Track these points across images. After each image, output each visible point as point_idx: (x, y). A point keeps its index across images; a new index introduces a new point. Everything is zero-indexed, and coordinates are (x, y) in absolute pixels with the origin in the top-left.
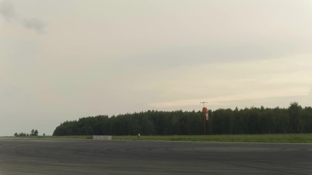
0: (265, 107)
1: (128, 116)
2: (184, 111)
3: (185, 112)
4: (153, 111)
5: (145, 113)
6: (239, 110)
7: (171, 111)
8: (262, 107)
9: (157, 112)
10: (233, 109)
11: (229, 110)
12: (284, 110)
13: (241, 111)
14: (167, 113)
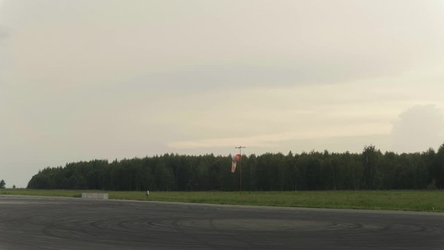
0: (330, 152)
1: (136, 162)
2: (216, 156)
3: (218, 157)
4: (172, 155)
5: (161, 157)
6: (294, 155)
7: (198, 155)
8: (326, 152)
9: (177, 156)
10: (286, 154)
11: (280, 155)
12: (355, 157)
13: (297, 156)
14: (193, 158)
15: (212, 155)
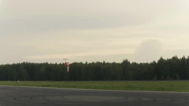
0: (106, 62)
1: (8, 66)
2: (49, 63)
3: (50, 64)
4: (27, 62)
5: (21, 64)
6: (88, 63)
7: (40, 63)
8: (104, 62)
9: (30, 63)
10: (84, 63)
11: (81, 63)
12: (119, 64)
13: (90, 64)
14: (37, 64)
15: (47, 63)
